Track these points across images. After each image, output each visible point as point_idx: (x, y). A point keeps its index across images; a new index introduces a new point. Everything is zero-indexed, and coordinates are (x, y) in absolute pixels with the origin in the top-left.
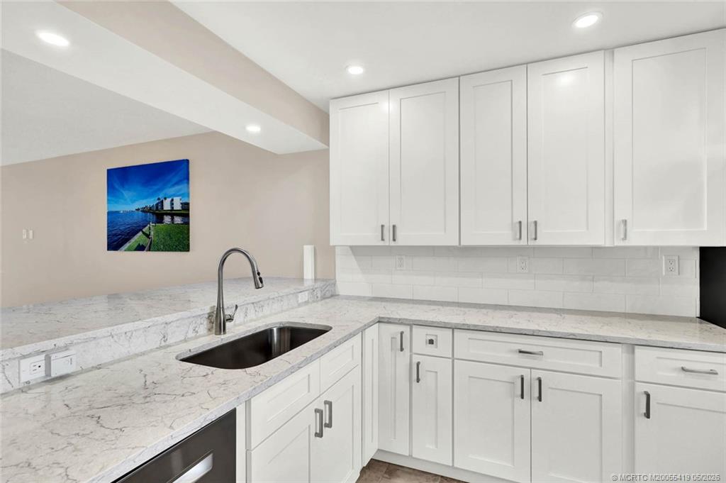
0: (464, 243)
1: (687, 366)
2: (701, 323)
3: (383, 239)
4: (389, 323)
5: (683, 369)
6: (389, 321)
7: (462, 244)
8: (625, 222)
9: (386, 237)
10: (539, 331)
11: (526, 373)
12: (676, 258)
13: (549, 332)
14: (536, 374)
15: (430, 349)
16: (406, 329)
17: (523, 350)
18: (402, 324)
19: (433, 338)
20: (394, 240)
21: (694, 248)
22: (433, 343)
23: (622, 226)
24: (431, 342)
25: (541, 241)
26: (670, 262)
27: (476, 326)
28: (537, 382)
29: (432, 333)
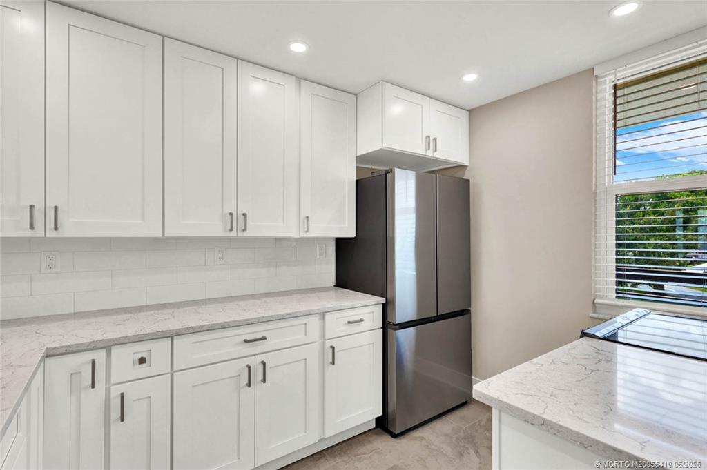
0: (169, 233)
1: (351, 320)
2: (336, 289)
3: (32, 227)
4: (66, 353)
5: (349, 322)
6: (68, 351)
7: (166, 235)
8: (307, 217)
9: (38, 223)
10: (264, 317)
11: (250, 361)
12: (324, 246)
13: (271, 316)
14: (260, 358)
15: (143, 370)
16: (100, 356)
17: (248, 339)
18: (94, 348)
19: (144, 355)
20: (56, 228)
21: (332, 238)
22: (145, 362)
23: (306, 220)
24: (142, 361)
25: (250, 233)
26: (321, 248)
27: (202, 327)
28: (261, 366)
29: (140, 349)
